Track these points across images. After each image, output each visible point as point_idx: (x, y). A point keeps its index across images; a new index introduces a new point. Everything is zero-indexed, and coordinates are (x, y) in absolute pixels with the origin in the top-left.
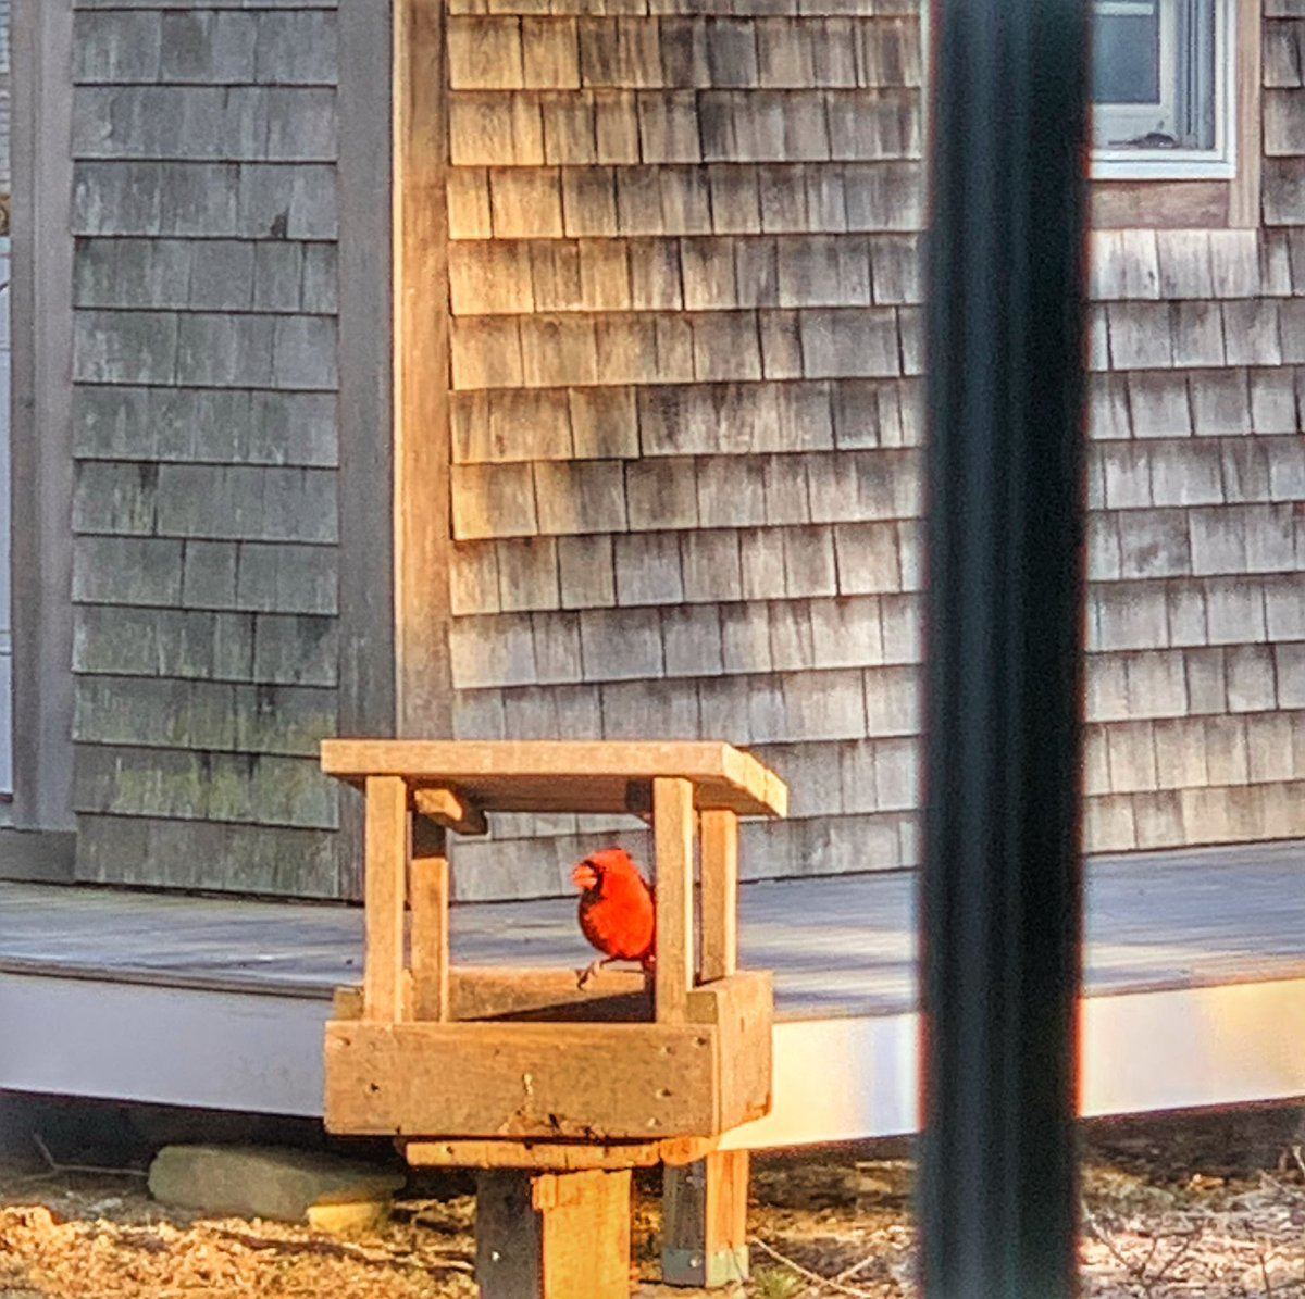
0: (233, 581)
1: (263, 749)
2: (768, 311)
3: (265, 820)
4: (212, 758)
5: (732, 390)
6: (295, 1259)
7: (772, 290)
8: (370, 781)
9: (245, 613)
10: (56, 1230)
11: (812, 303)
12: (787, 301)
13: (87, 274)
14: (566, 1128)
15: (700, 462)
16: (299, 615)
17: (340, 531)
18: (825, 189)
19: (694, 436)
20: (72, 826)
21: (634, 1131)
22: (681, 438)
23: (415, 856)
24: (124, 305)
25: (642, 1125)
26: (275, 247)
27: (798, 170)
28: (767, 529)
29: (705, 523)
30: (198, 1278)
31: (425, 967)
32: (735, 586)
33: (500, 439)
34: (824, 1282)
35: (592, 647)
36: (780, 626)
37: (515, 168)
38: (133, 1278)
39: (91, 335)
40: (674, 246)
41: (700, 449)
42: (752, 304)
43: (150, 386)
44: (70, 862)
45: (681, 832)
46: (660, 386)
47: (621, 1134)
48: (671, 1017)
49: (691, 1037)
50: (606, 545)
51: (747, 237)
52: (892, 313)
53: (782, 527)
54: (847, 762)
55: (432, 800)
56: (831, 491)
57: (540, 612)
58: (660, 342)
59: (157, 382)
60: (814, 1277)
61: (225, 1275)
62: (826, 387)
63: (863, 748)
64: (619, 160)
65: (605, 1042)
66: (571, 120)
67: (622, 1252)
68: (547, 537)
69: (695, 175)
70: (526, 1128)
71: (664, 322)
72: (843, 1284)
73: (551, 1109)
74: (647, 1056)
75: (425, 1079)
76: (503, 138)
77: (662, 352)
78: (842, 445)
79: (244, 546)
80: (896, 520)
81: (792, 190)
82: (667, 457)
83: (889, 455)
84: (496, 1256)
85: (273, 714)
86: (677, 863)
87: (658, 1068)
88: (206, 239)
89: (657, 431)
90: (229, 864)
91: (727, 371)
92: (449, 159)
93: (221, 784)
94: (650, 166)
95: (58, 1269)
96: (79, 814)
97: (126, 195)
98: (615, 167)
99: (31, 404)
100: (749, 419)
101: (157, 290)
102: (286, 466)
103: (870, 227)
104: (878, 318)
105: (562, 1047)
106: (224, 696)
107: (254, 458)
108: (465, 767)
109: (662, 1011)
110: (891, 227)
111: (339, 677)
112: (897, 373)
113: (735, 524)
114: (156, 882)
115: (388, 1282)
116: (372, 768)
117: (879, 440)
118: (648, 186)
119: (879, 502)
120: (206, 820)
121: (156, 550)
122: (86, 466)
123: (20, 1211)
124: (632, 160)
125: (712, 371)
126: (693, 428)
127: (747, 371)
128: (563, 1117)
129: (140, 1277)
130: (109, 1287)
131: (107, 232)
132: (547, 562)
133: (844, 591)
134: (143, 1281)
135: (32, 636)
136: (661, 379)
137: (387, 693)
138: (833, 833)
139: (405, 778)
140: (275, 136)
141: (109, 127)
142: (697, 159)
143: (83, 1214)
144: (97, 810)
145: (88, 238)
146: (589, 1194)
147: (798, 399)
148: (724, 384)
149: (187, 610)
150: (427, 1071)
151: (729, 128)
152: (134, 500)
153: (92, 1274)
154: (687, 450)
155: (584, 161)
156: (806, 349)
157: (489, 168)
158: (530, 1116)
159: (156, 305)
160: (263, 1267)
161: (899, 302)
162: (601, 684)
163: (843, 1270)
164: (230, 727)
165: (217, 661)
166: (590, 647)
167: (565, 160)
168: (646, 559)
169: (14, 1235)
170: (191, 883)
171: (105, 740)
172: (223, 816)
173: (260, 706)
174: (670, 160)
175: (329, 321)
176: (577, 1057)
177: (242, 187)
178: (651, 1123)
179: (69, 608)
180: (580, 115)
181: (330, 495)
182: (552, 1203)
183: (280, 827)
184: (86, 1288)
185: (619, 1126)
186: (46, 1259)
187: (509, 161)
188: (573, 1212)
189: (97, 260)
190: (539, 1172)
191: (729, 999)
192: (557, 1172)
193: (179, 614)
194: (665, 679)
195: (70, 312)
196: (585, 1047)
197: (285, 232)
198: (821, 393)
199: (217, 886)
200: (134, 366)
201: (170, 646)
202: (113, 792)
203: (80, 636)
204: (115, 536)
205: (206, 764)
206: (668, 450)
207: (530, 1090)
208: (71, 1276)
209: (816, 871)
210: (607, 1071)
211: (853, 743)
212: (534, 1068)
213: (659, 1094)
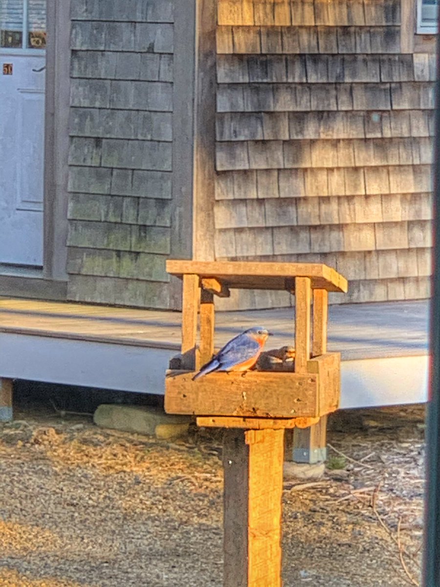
0: (130, 185)
1: (141, 250)
2: (340, 83)
3: (141, 278)
4: (122, 253)
5: (325, 114)
6: (150, 449)
7: (342, 75)
8: (185, 276)
9: (134, 197)
10: (57, 437)
11: (356, 80)
12: (348, 80)
13: (76, 65)
14: (259, 413)
15: (312, 142)
16: (156, 199)
17: (172, 166)
18: (363, 36)
19: (310, 133)
20: (66, 278)
21: (285, 415)
22: (305, 132)
23: (201, 303)
24: (90, 76)
25: (288, 412)
26: (150, 55)
27: (352, 29)
28: (338, 168)
29: (314, 166)
30: (112, 457)
31: (205, 349)
32: (325, 190)
33: (235, 132)
34: (355, 462)
35: (270, 213)
36: (342, 206)
37: (242, 26)
38: (87, 456)
39: (77, 88)
40: (304, 58)
41: (313, 137)
42: (333, 81)
43: (99, 108)
44: (65, 293)
45: (306, 298)
46: (297, 112)
47: (281, 416)
48: (301, 371)
49: (308, 378)
50: (275, 173)
51: (333, 55)
52: (388, 86)
53: (344, 168)
54: (368, 259)
55: (208, 283)
56: (363, 155)
57: (249, 199)
58: (297, 94)
59: (103, 106)
60: (351, 460)
61: (123, 455)
62: (362, 114)
63: (374, 254)
64: (283, 24)
65: (274, 380)
66: (265, 8)
67: (280, 461)
68: (253, 170)
69: (312, 30)
70: (243, 413)
71: (299, 87)
72: (363, 463)
73: (253, 406)
74: (291, 386)
75: (204, 393)
76: (238, 15)
77: (298, 99)
78: (368, 136)
79: (135, 172)
80: (388, 166)
81: (350, 36)
82: (299, 140)
83: (386, 140)
84: (230, 462)
85: (145, 237)
86: (303, 311)
87: (295, 390)
88: (122, 52)
89: (296, 130)
90: (127, 294)
91: (323, 107)
92: (217, 22)
93: (124, 264)
94: (295, 26)
95: (58, 451)
96: (69, 274)
97: (92, 34)
98: (282, 27)
99: (53, 115)
100: (331, 125)
101: (103, 71)
102: (151, 140)
103: (380, 52)
104: (382, 87)
105: (258, 382)
106: (127, 229)
107: (140, 137)
108: (222, 272)
109: (297, 368)
110: (388, 52)
111: (171, 222)
112: (389, 108)
113: (325, 166)
114: (98, 301)
115: (186, 458)
116: (186, 271)
117: (382, 134)
118: (294, 35)
119: (382, 158)
120: (119, 278)
121: (101, 172)
122: (74, 139)
123: (44, 429)
124: (288, 24)
125: (317, 107)
126: (310, 129)
127: (331, 107)
128: (258, 409)
129: (90, 455)
130: (78, 459)
131: (84, 48)
132: (252, 180)
133: (368, 193)
134: (91, 457)
135: (52, 205)
136: (298, 109)
137: (189, 229)
138: (361, 287)
139: (199, 275)
140: (150, 12)
141: (85, 8)
142: (313, 24)
143: (68, 430)
144: (76, 272)
145: (76, 51)
146: (267, 438)
147: (351, 117)
148: (322, 112)
149: (112, 196)
150: (205, 390)
151: (326, 12)
152: (92, 152)
153: (71, 454)
154: (307, 137)
155: (269, 24)
156: (354, 98)
157: (232, 26)
158: (245, 409)
159: (103, 77)
160: (138, 452)
161: (391, 81)
162: (272, 228)
163: (363, 457)
164: (129, 241)
165: (124, 216)
166: (268, 213)
167: (262, 24)
168: (291, 179)
169: (41, 438)
170: (112, 302)
171: (80, 246)
172: (125, 276)
173: (140, 233)
174: (303, 24)
175: (169, 85)
176: (263, 385)
177: (137, 32)
178: (293, 411)
179: (67, 195)
180: (268, 6)
181: (169, 152)
182: (253, 441)
183: (147, 281)
184: (69, 459)
185: (279, 412)
186: (54, 447)
187: (240, 24)
188: (261, 445)
189: (80, 59)
190: (248, 430)
191: (323, 363)
192: (255, 429)
193: (110, 197)
194: (298, 226)
195: (69, 80)
196: (267, 382)
197: (153, 49)
198: (359, 116)
199: (122, 303)
200: (93, 100)
201: (106, 210)
202: (82, 267)
203: (71, 205)
204: (85, 166)
205: (119, 256)
206: (300, 137)
207: (245, 398)
208: (63, 455)
209: (355, 301)
210: (275, 391)
211: (370, 252)
212: (247, 390)
213: (295, 401)
